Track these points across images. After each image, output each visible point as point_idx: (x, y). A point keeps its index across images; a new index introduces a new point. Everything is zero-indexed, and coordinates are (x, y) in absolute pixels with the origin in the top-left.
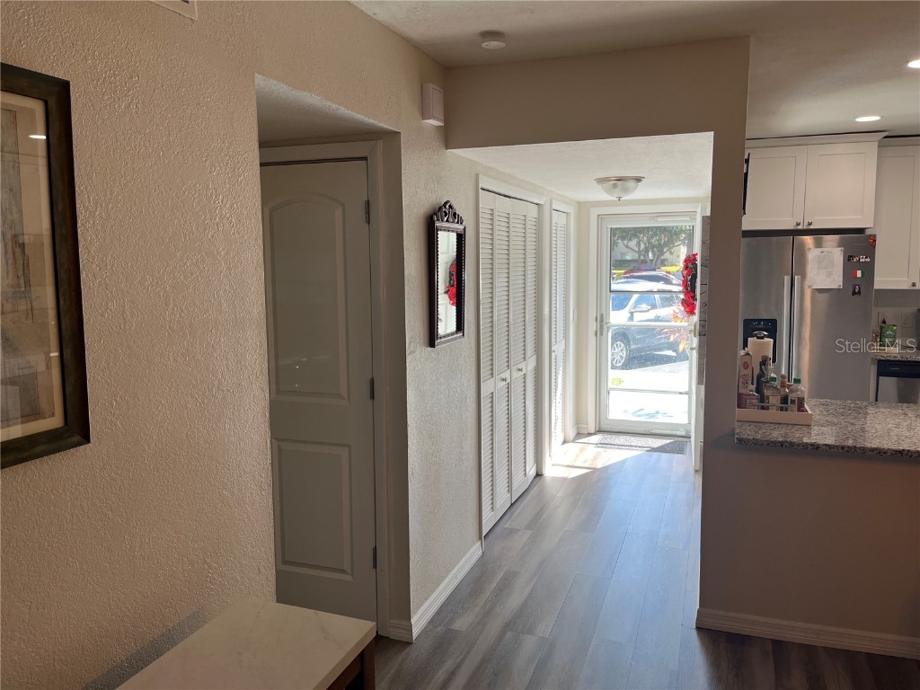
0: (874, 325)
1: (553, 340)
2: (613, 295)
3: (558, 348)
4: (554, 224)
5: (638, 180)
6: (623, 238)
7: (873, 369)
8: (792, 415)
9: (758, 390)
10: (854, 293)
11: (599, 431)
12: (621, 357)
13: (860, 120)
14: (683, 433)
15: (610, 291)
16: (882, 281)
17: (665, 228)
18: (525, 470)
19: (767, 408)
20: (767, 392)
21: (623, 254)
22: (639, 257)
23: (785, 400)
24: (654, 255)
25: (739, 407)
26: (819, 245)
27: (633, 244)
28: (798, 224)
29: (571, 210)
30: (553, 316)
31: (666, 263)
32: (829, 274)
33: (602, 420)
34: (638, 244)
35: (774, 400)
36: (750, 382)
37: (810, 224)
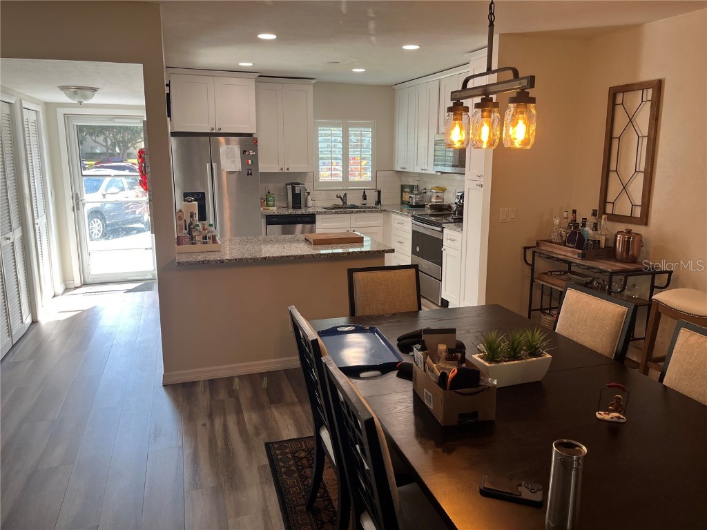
0: (263, 194)
1: (35, 215)
2: (84, 178)
3: (41, 221)
4: (25, 120)
5: (95, 90)
6: (91, 135)
7: (263, 221)
8: (210, 246)
9: (190, 233)
10: (248, 174)
11: (85, 284)
12: (99, 231)
13: (241, 64)
14: (151, 277)
15: (82, 175)
16: (263, 167)
17: (127, 127)
18: (22, 319)
19: (195, 244)
20: (194, 234)
21: (92, 148)
22: (107, 151)
23: (205, 238)
24: (120, 149)
25: (178, 245)
26: (228, 143)
27: (101, 139)
28: (213, 129)
29: (39, 108)
30: (33, 195)
31: (131, 156)
32: (233, 162)
33: (86, 277)
34: (105, 140)
35: (199, 238)
36: (184, 228)
37: (220, 129)
